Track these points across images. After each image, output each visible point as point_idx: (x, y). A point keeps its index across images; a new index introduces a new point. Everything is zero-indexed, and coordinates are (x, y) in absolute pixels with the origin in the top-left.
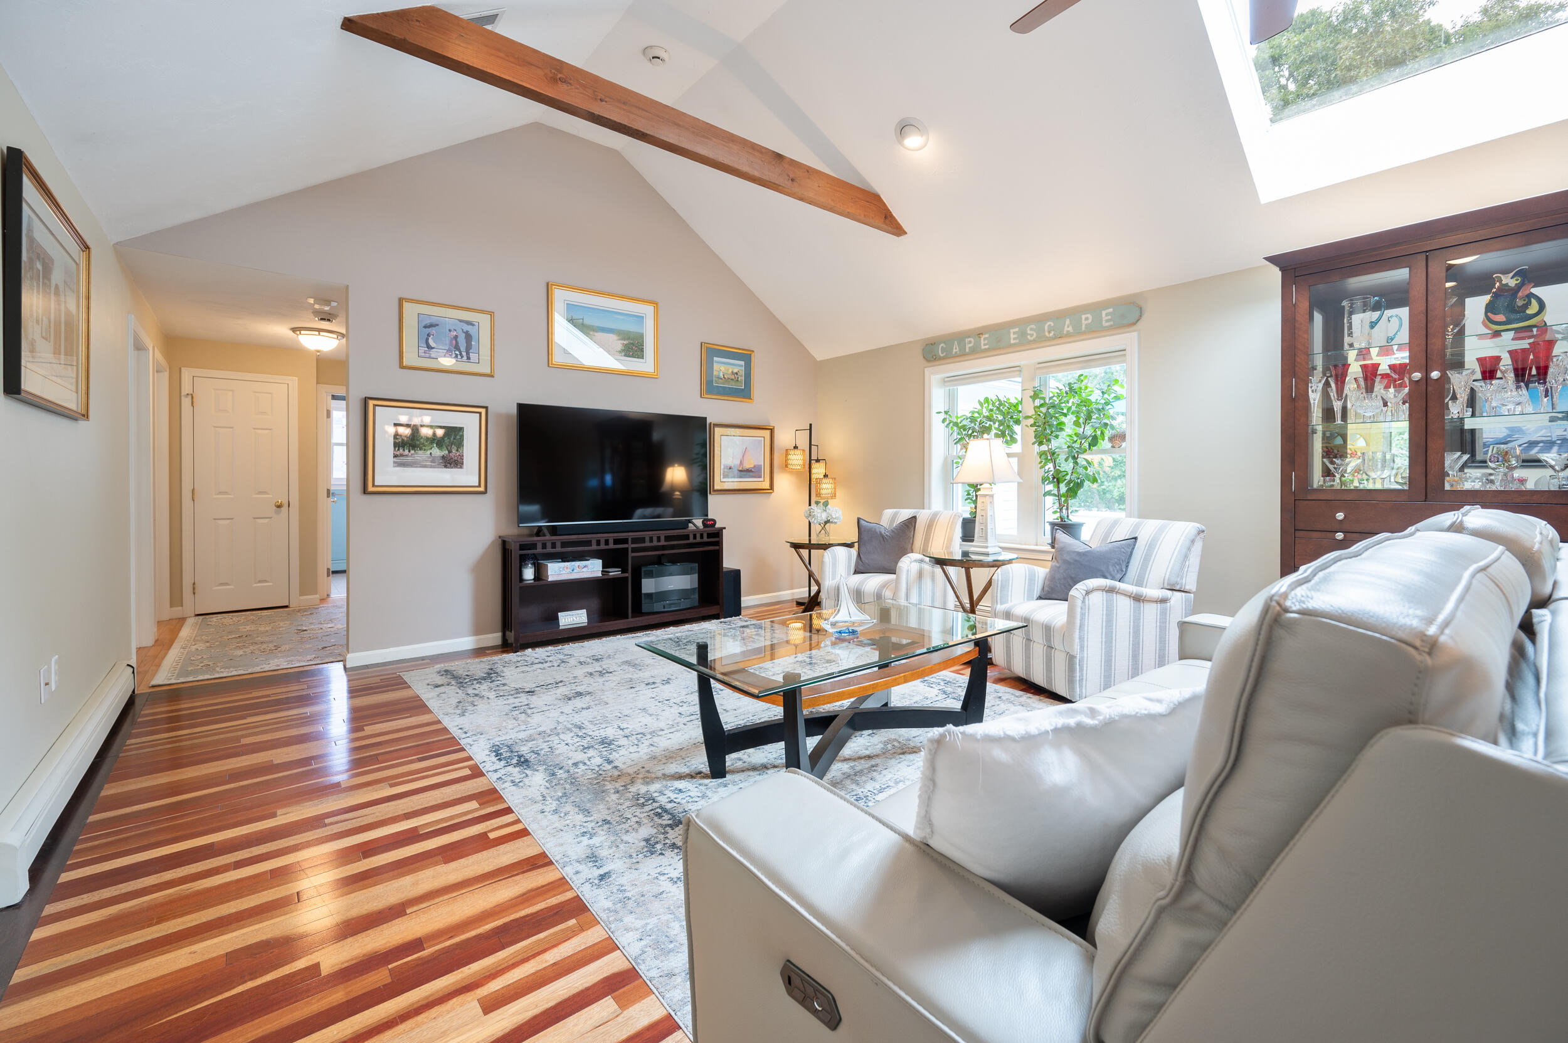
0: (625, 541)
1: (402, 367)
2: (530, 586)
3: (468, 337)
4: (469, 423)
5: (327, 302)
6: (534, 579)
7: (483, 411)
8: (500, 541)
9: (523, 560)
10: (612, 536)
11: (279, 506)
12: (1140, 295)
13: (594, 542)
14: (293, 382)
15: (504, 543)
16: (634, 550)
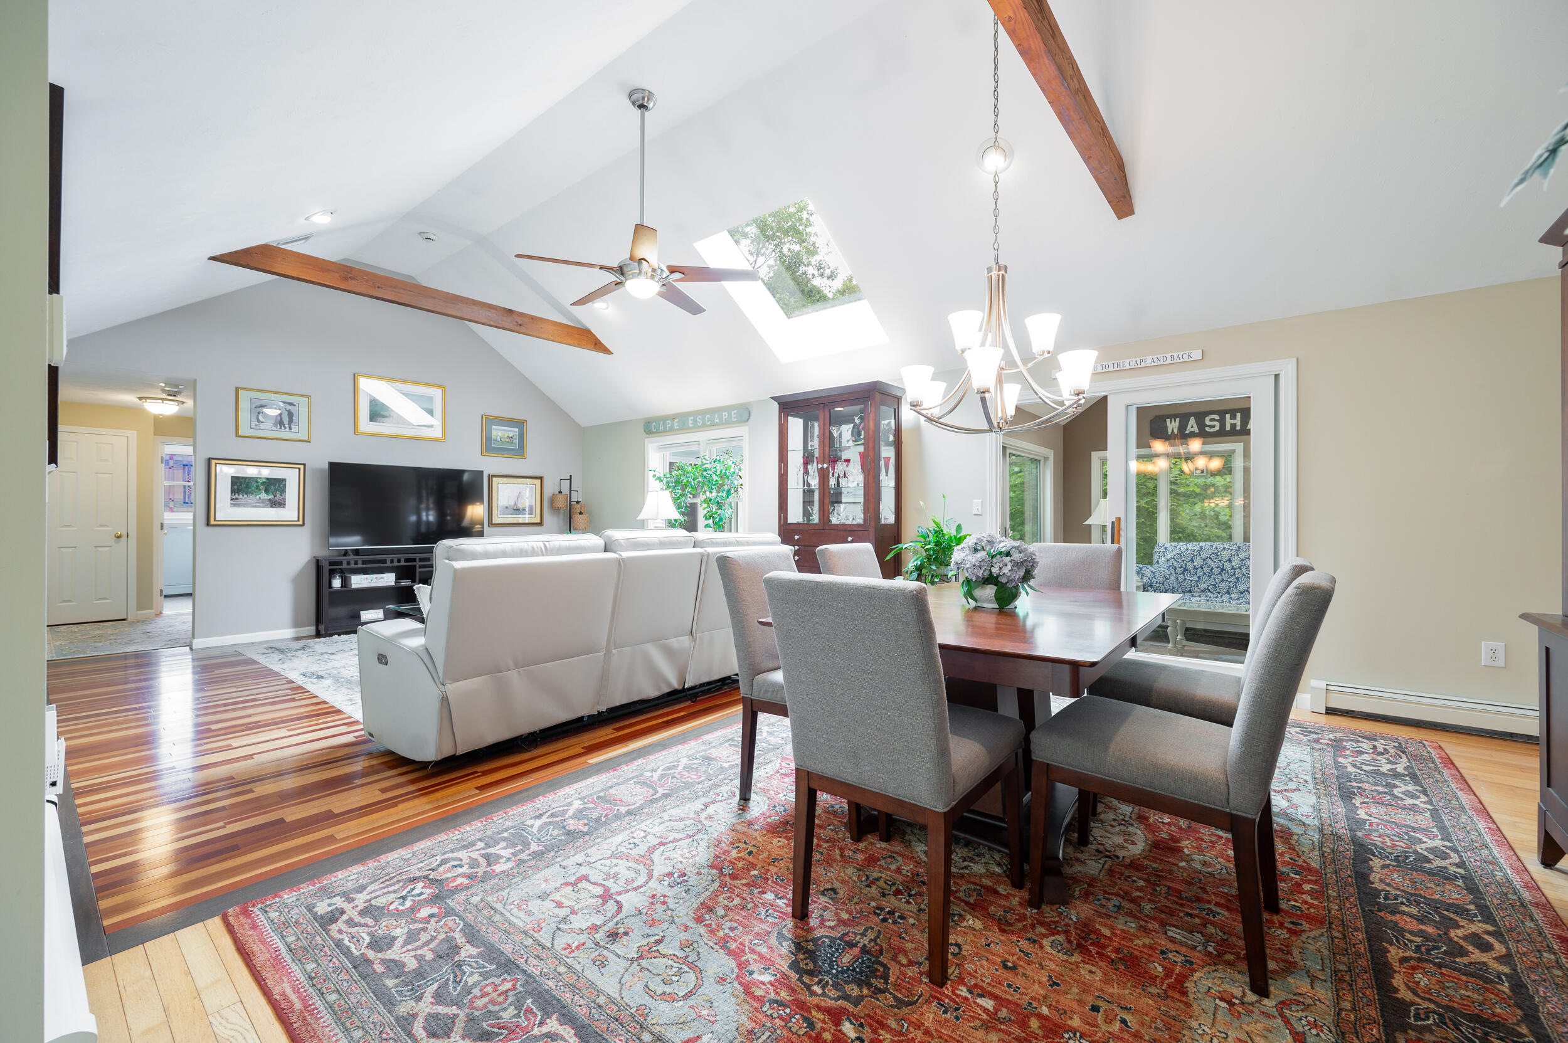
0: (414, 560)
1: (237, 435)
2: (337, 592)
3: (290, 415)
4: (291, 477)
5: (177, 386)
6: (342, 587)
7: (302, 467)
8: (314, 560)
9: (332, 573)
10: (403, 557)
11: (119, 537)
12: (749, 403)
13: (388, 561)
14: (133, 435)
15: (318, 561)
16: (421, 567)
